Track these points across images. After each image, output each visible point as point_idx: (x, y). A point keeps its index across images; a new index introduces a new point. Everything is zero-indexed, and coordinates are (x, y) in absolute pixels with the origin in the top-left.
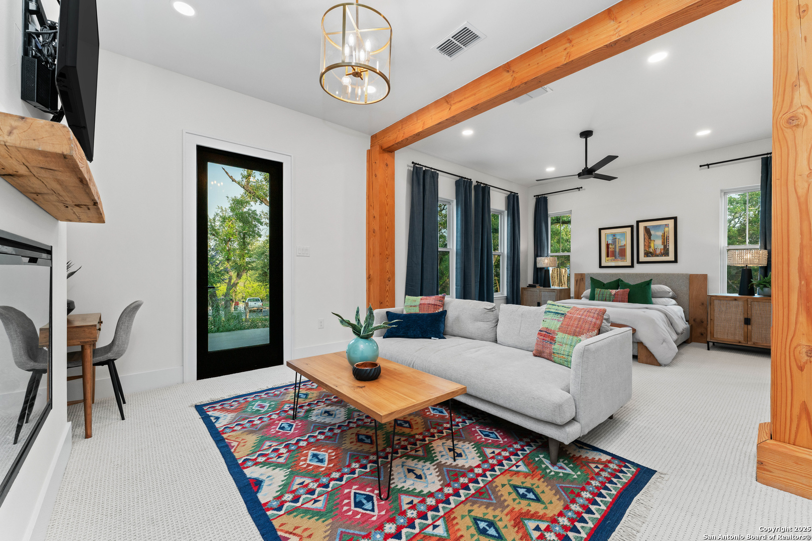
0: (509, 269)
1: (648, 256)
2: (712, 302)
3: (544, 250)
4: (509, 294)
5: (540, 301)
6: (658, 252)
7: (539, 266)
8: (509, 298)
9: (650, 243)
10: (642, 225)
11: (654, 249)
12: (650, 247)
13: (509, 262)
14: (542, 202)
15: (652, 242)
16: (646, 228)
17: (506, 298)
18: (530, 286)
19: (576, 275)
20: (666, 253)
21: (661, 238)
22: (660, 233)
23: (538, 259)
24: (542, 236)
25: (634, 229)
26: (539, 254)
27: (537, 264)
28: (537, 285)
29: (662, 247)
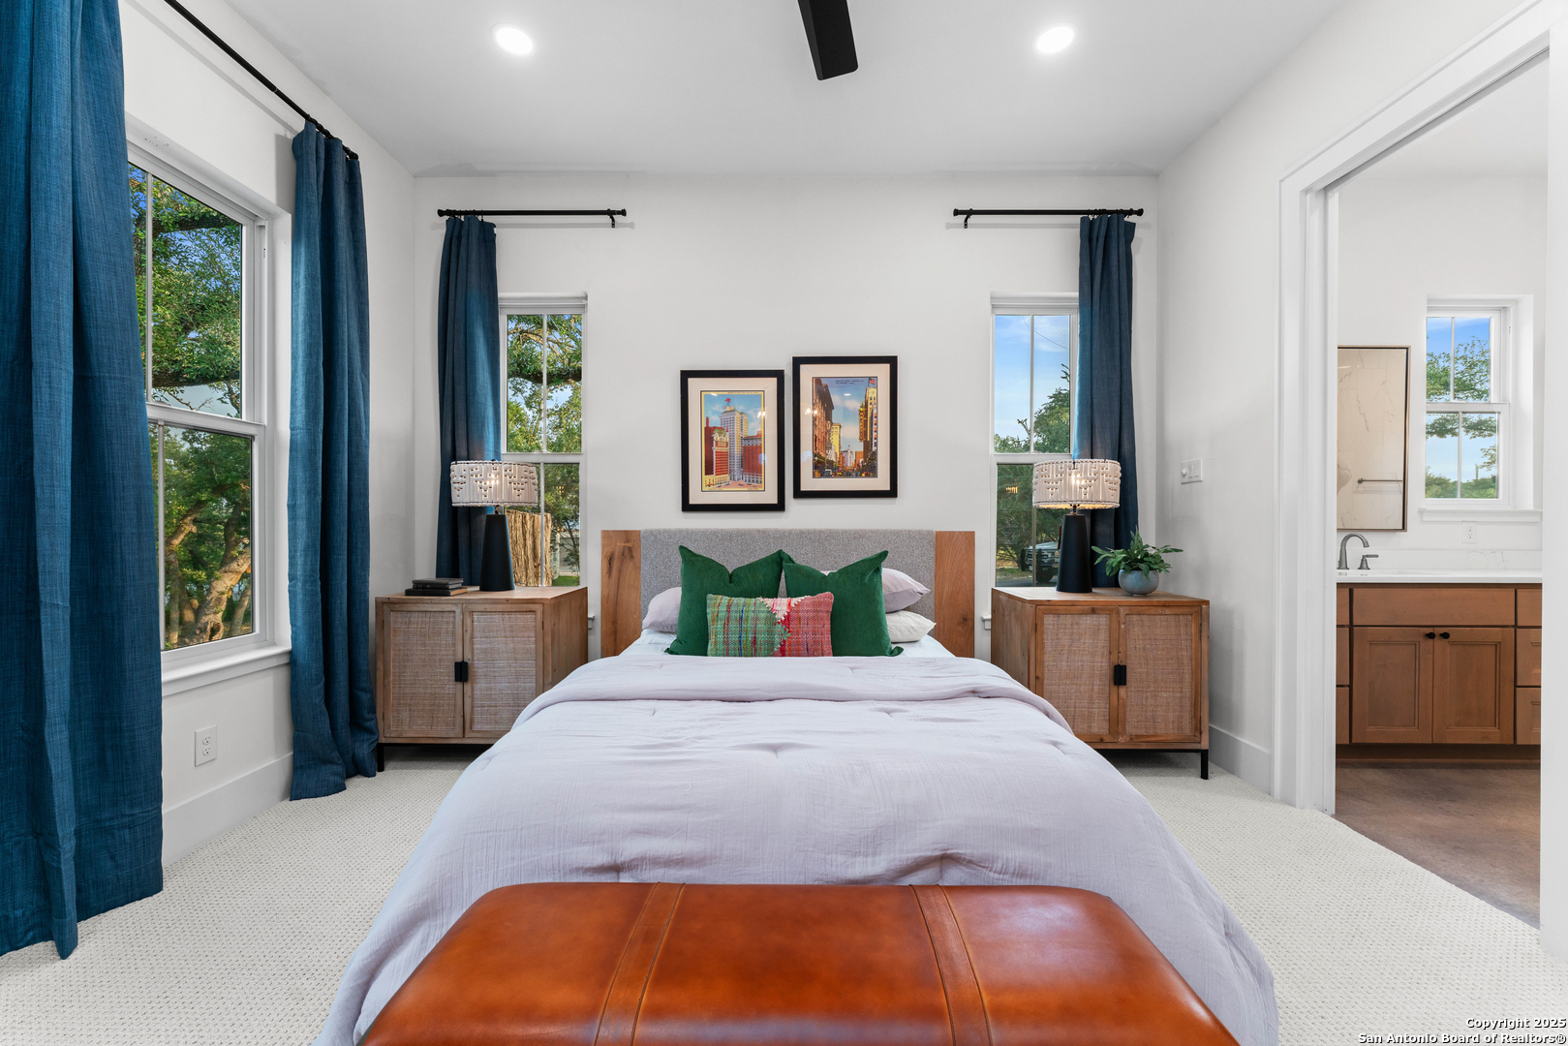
0: (302, 511)
1: (823, 475)
2: (1039, 623)
3: (481, 437)
4: (302, 638)
5: (468, 657)
6: (850, 462)
7: (461, 498)
8: (301, 660)
9: (828, 433)
10: (808, 373)
11: (841, 454)
12: (828, 446)
13: (300, 474)
14: (474, 241)
15: (835, 430)
16: (818, 381)
17: (285, 660)
18: (421, 589)
19: (607, 535)
20: (869, 468)
21: (858, 418)
22: (855, 405)
23: (458, 469)
24: (475, 380)
25: (785, 381)
26: (462, 450)
27: (454, 493)
28: (454, 584)
29: (860, 447)
